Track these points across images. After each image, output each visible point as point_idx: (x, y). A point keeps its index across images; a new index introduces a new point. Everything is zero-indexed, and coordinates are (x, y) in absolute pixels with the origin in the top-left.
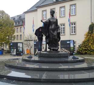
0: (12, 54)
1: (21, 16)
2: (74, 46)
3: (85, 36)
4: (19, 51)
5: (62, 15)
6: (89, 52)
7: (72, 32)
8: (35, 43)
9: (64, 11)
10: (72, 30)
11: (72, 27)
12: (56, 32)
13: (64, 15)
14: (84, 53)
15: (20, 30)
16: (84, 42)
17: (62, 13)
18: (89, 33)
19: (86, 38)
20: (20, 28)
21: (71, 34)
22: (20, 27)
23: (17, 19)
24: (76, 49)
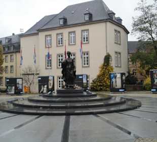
0: (9, 93)
1: (11, 39)
2: (87, 81)
3: (100, 69)
4: (18, 90)
5: (71, 42)
6: (105, 88)
7: (85, 64)
8: (40, 79)
9: (75, 37)
10: (85, 61)
11: (85, 57)
12: (72, 71)
13: (75, 42)
14: (98, 89)
15: (11, 59)
16: (99, 76)
17: (71, 40)
18: (104, 65)
19: (101, 71)
20: (11, 56)
21: (83, 67)
22: (11, 54)
23: (6, 43)
24: (90, 85)
